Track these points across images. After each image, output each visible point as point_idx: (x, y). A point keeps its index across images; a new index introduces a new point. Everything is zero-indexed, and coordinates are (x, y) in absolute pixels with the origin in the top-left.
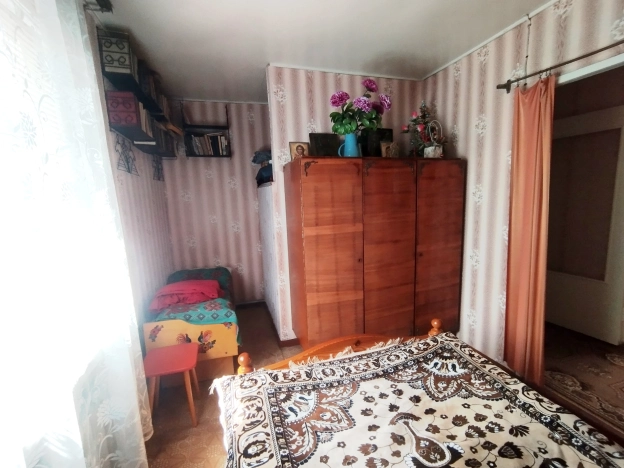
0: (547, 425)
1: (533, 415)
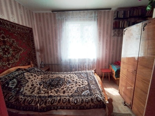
0: (61, 96)
1: (64, 96)
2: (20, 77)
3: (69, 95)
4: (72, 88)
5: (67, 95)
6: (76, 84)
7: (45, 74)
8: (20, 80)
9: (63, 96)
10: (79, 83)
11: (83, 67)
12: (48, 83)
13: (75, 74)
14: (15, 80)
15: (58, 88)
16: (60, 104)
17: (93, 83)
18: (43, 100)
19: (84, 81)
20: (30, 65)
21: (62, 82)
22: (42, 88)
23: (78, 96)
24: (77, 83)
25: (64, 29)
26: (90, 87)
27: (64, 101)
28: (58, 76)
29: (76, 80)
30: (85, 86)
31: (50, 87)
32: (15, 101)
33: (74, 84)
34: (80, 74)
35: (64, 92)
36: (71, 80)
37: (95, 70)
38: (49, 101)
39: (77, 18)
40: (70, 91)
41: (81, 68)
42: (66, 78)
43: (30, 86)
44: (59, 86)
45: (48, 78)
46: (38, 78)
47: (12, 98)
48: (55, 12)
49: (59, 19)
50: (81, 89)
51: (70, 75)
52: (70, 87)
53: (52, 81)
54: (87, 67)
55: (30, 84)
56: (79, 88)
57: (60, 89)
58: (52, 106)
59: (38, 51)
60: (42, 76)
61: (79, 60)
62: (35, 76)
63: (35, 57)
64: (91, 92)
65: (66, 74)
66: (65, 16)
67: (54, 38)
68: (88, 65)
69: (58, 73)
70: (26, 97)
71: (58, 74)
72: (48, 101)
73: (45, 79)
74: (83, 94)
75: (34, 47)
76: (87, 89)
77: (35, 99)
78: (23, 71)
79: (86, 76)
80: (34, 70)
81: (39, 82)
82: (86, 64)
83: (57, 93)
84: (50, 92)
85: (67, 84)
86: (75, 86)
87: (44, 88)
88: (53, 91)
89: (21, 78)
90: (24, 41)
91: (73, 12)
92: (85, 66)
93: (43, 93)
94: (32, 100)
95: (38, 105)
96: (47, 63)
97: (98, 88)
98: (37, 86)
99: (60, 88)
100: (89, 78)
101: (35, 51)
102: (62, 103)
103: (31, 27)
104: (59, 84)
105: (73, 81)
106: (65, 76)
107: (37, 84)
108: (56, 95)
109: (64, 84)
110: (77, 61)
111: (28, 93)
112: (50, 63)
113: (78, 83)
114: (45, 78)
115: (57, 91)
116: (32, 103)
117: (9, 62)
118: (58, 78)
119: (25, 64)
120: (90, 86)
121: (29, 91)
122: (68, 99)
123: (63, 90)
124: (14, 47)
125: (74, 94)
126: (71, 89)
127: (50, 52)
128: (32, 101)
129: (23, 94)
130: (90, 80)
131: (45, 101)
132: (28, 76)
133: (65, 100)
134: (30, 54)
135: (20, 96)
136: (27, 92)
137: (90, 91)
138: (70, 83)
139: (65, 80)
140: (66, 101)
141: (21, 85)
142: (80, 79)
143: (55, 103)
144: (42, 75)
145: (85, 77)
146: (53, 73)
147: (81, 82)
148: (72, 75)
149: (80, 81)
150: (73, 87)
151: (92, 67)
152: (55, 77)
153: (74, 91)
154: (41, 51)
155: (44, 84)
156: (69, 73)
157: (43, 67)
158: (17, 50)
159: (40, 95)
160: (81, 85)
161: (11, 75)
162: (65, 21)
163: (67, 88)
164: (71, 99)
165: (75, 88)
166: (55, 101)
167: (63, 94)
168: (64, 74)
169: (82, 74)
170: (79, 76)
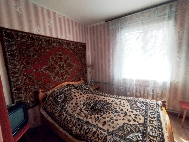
0: (99, 127)
2: (67, 93)
3: (109, 130)
4: (116, 120)
5: (106, 129)
6: (124, 116)
7: (92, 94)
8: (66, 96)
9: (101, 129)
10: (130, 116)
11: (144, 92)
12: (91, 105)
13: (128, 100)
14: (63, 95)
15: (100, 115)
16: (94, 138)
17: (153, 124)
18: (79, 125)
19: (139, 115)
20: (80, 82)
21: (107, 108)
22: (84, 110)
23: (121, 137)
24: (126, 114)
25: (119, 40)
26: (146, 130)
27: (99, 137)
28: (105, 99)
29: (125, 110)
30: (138, 124)
31: (92, 111)
32: (59, 116)
33: (122, 115)
34: (136, 102)
35: (104, 123)
36: (120, 108)
37: (164, 102)
38: (84, 129)
39: (137, 22)
40: (112, 125)
41: (140, 93)
42: (114, 104)
43: (74, 105)
44: (102, 113)
45: (93, 99)
46: (83, 97)
47: (57, 112)
48: (109, 22)
49: (113, 28)
50: (129, 127)
51: (120, 101)
52: (115, 118)
53: (97, 103)
54: (151, 93)
55: (74, 102)
56: (127, 124)
57: (101, 118)
58: (85, 136)
59: (89, 66)
60: (88, 96)
61: (138, 81)
62: (81, 94)
63: (86, 73)
64: (144, 139)
65: (116, 98)
66: (120, 23)
67: (107, 52)
68: (153, 90)
69: (107, 94)
70: (67, 115)
71: (106, 96)
72: (83, 127)
73: (90, 100)
74: (129, 137)
75: (86, 62)
76: (139, 131)
77: (73, 120)
78: (72, 87)
79: (144, 108)
80: (82, 87)
81: (84, 101)
82: (150, 89)
83: (96, 121)
84: (89, 117)
85: (112, 113)
86: (122, 120)
87: (85, 110)
88: (93, 116)
89: (68, 95)
90: (77, 57)
91: (132, 15)
92: (148, 91)
93: (82, 116)
94: (70, 120)
95: (74, 128)
96: (97, 80)
97: (160, 138)
98: (80, 105)
99: (102, 115)
100: (149, 113)
101: (86, 66)
102: (97, 138)
103: (84, 42)
104: (102, 110)
105: (122, 110)
106: (113, 101)
107: (81, 104)
108: (94, 123)
109: (108, 112)
110: (135, 83)
111: (70, 112)
112: (101, 81)
113: (127, 116)
114: (90, 98)
115: (97, 118)
116: (70, 123)
117: (62, 77)
118: (104, 102)
119: (76, 79)
120: (146, 128)
121: (72, 109)
122: (105, 136)
123: (104, 120)
124: (68, 63)
125: (116, 131)
126: (115, 122)
127: (102, 67)
128: (71, 122)
129: (66, 111)
130: (150, 117)
131: (81, 126)
132: (74, 93)
133: (101, 135)
134: (81, 70)
135: (63, 112)
136: (69, 110)
137: (143, 136)
138: (116, 112)
139: (111, 106)
140: (102, 138)
141: (66, 101)
142: (132, 110)
143: (89, 134)
144: (89, 94)
145: (143, 110)
146: (100, 93)
147: (133, 116)
148: (122, 101)
149: (132, 114)
150: (118, 120)
151: (159, 95)
152: (101, 100)
153: (118, 126)
154: (93, 66)
155: (88, 105)
156: (121, 97)
157: (93, 84)
158: (70, 66)
159: (80, 117)
160: (132, 120)
161: (61, 90)
162: (120, 29)
163: (110, 119)
164: (109, 137)
165: (121, 123)
166: (90, 132)
167: (102, 125)
168: (114, 98)
169: (138, 103)
170: (133, 106)
